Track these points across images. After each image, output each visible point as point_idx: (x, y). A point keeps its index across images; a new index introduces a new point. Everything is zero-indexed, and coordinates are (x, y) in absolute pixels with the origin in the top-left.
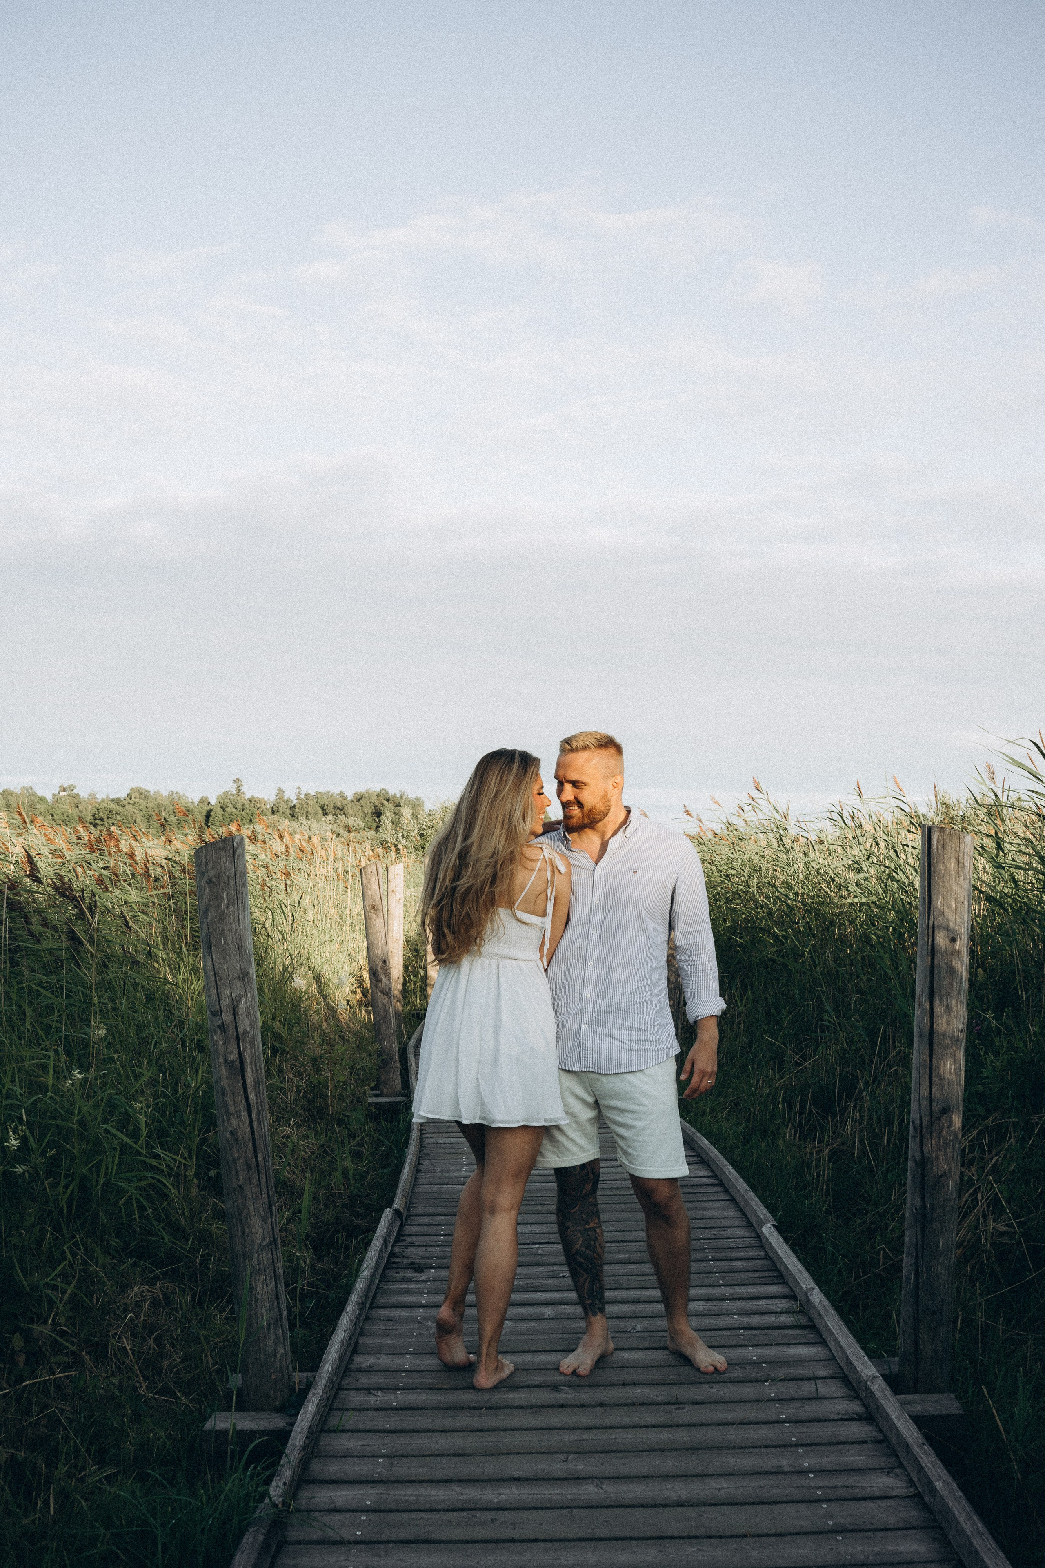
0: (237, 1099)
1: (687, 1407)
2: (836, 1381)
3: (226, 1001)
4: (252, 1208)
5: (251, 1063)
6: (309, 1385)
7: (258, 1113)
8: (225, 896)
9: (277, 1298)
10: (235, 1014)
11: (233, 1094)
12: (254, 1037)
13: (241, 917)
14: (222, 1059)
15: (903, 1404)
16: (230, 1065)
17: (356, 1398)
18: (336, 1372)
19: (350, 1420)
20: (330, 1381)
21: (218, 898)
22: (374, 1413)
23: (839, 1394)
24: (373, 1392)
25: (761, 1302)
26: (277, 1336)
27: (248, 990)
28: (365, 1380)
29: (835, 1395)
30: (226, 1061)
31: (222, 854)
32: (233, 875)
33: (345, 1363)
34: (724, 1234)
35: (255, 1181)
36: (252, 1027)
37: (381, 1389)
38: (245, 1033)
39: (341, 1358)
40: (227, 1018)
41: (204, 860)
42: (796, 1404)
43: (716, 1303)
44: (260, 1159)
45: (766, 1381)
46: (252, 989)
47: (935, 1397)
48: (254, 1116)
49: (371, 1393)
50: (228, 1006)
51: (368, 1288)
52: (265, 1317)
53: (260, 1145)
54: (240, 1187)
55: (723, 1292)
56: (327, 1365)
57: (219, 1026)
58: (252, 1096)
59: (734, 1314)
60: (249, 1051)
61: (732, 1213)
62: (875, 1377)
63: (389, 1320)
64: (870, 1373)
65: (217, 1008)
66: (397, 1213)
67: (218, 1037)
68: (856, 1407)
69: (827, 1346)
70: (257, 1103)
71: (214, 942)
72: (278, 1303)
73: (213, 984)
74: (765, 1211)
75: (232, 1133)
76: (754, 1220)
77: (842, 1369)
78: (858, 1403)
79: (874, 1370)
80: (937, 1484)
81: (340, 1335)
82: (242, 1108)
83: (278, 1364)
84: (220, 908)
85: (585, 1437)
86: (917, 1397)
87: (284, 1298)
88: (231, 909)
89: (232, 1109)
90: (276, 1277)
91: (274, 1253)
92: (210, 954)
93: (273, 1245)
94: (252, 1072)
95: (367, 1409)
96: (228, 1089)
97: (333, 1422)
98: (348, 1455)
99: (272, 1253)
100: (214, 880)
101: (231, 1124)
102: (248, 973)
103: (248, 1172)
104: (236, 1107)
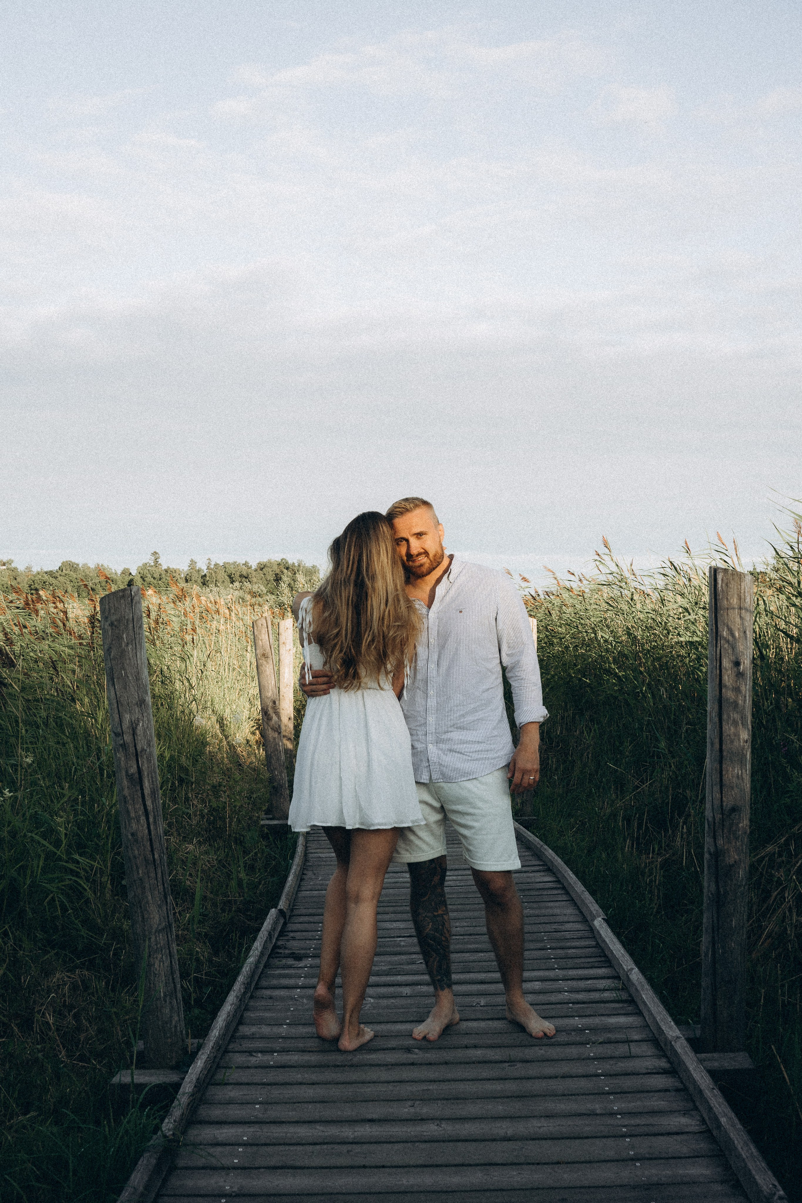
0: (137, 806)
1: (519, 1064)
2: (647, 1042)
3: (126, 724)
4: (150, 898)
5: (148, 775)
6: (200, 1047)
7: (155, 818)
8: (125, 636)
9: (172, 973)
10: (134, 734)
11: (134, 801)
12: (151, 754)
14: (123, 772)
15: (701, 1061)
16: (130, 777)
17: (239, 1059)
18: (223, 1037)
19: (235, 1075)
20: (216, 1043)
21: (119, 638)
22: (254, 1070)
23: (649, 1053)
24: (254, 1054)
25: (589, 982)
26: (172, 1006)
27: (145, 714)
28: (248, 1044)
29: (646, 1055)
30: (127, 774)
31: (122, 601)
32: (131, 619)
33: (230, 1031)
35: (153, 875)
36: (149, 746)
37: (261, 1052)
38: (143, 750)
39: (227, 1027)
40: (128, 738)
41: (107, 607)
42: (611, 1062)
43: (550, 983)
44: (156, 856)
45: (588, 1044)
46: (149, 713)
48: (151, 820)
49: (252, 1055)
50: (128, 728)
51: (253, 972)
52: (161, 989)
53: (156, 845)
54: (141, 880)
55: (557, 974)
56: (215, 1031)
57: (121, 745)
58: (149, 803)
59: (565, 992)
60: (146, 765)
61: (571, 910)
62: (678, 1038)
63: (270, 999)
64: (674, 1035)
65: (119, 730)
66: (281, 913)
67: (120, 755)
68: (663, 1064)
69: (642, 1016)
70: (153, 808)
71: (116, 674)
72: (173, 979)
73: (116, 709)
75: (132, 834)
76: (588, 916)
77: (653, 1034)
78: (665, 1060)
79: (677, 1031)
80: (722, 1120)
81: (227, 1008)
82: (140, 813)
83: (173, 1029)
84: (121, 646)
85: (431, 1087)
86: (716, 1055)
87: (178, 973)
88: (130, 647)
89: (133, 815)
90: (171, 955)
91: (169, 936)
92: (114, 684)
93: (169, 929)
94: (149, 782)
95: (248, 1067)
96: (129, 798)
97: (219, 1077)
98: (230, 1102)
99: (167, 934)
100: (116, 623)
101: (132, 827)
102: (145, 700)
103: (146, 867)
104: (135, 812)
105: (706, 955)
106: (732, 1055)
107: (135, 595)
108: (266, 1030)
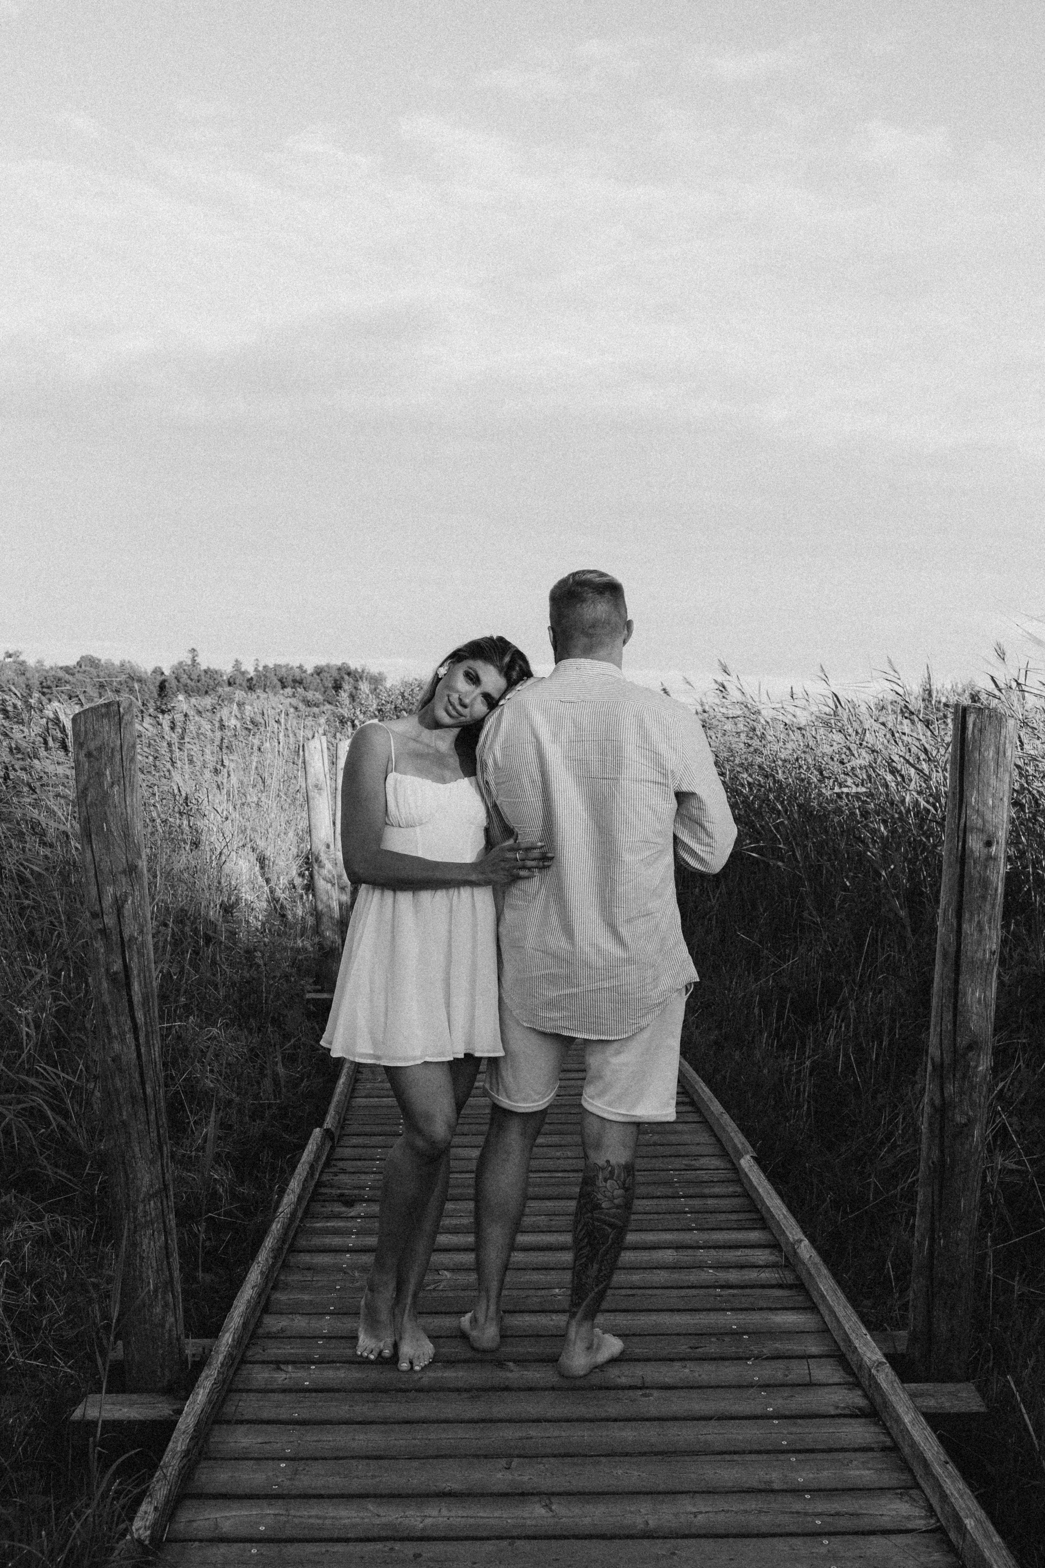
0: (122, 1019)
1: (656, 1393)
2: (831, 1360)
3: (108, 901)
4: (137, 1149)
5: (139, 976)
7: (147, 1036)
8: (108, 773)
9: (168, 1255)
10: (119, 916)
11: (117, 1012)
12: (143, 944)
13: (128, 799)
14: (103, 970)
15: (913, 1396)
16: (113, 978)
17: (260, 1375)
18: (238, 1342)
19: (250, 1406)
20: (229, 1355)
21: (100, 774)
22: (281, 1396)
23: (836, 1380)
24: (282, 1366)
25: (739, 1253)
26: (166, 1302)
27: (137, 887)
28: (275, 1350)
29: (831, 1381)
30: (107, 973)
31: (105, 721)
32: (118, 748)
33: (251, 1328)
34: (696, 1164)
35: (142, 1118)
36: (141, 932)
37: (294, 1363)
38: (132, 939)
39: (246, 1324)
40: (110, 921)
41: (83, 729)
42: (787, 1392)
43: (689, 1252)
44: (149, 1090)
45: (749, 1359)
46: (140, 887)
47: (950, 1387)
48: (142, 1040)
49: (279, 1369)
50: (111, 906)
51: (287, 1229)
52: (151, 1279)
53: (149, 1074)
54: (125, 1124)
55: (696, 1238)
56: (227, 1335)
57: (100, 930)
58: (139, 1015)
59: (710, 1267)
60: (136, 959)
61: (704, 1137)
62: (882, 1363)
63: (309, 1269)
64: (874, 1358)
65: (97, 908)
66: (329, 1133)
67: (99, 945)
68: (856, 1399)
69: (819, 1312)
70: (146, 1023)
71: (94, 829)
72: (170, 1260)
73: (93, 880)
74: (743, 1139)
75: (114, 1059)
76: (730, 1150)
77: (839, 1347)
78: (860, 1393)
79: (879, 1353)
80: (967, 1521)
81: (247, 1293)
82: (127, 1029)
83: (167, 1335)
84: (102, 787)
85: (532, 1433)
86: (931, 1387)
87: (176, 1255)
88: (116, 789)
89: (114, 1031)
90: (167, 1232)
91: (165, 1203)
92: (90, 842)
93: (163, 1194)
94: (140, 985)
95: (273, 1391)
96: (109, 1007)
97: (229, 1410)
98: (243, 1457)
99: (162, 1202)
100: (94, 753)
101: (113, 1048)
102: (137, 866)
103: (133, 1106)
104: (119, 1027)
105: (922, 1246)
106: (953, 1387)
107: (126, 713)
108: (300, 1323)
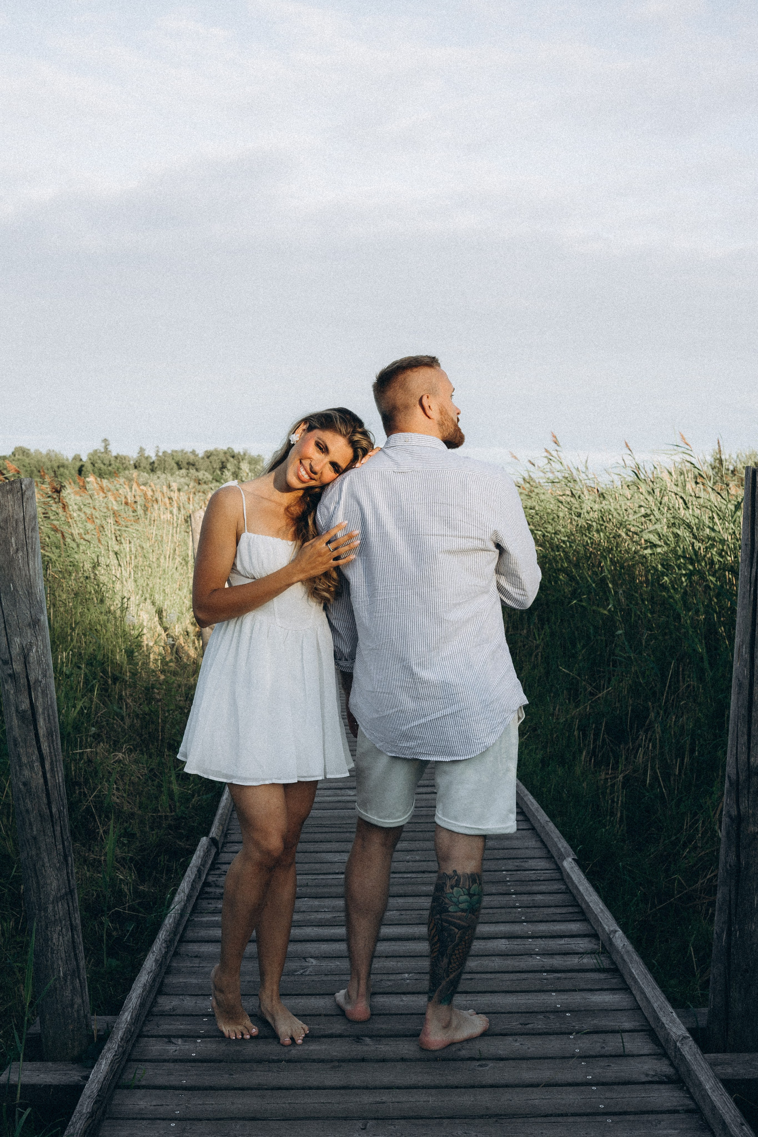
0: (30, 750)
1: (491, 1064)
2: (641, 1034)
3: (16, 650)
4: (46, 860)
5: (44, 713)
6: (108, 1033)
7: (52, 763)
8: (13, 540)
9: (74, 948)
10: (26, 662)
11: (25, 744)
12: (47, 686)
14: (13, 708)
16: (22, 715)
17: (155, 1048)
18: (136, 1020)
19: (146, 1073)
20: (128, 1031)
21: (6, 543)
22: (172, 1066)
23: (646, 1051)
24: (173, 1040)
25: (562, 941)
26: (74, 988)
27: (40, 637)
28: (167, 1026)
29: (642, 1053)
30: (17, 710)
31: (12, 494)
32: (21, 520)
33: (148, 1006)
34: (526, 865)
35: (49, 833)
36: (45, 676)
37: (182, 1037)
38: (37, 681)
39: (142, 1005)
40: (18, 667)
42: (603, 1062)
43: (519, 941)
44: (54, 810)
45: (571, 1034)
46: (44, 637)
48: (47, 766)
49: (170, 1042)
50: (19, 654)
51: (178, 924)
52: (60, 968)
53: (54, 795)
54: (35, 838)
55: (526, 929)
56: (127, 1014)
57: (10, 675)
58: (45, 746)
59: (537, 954)
60: (41, 700)
61: (533, 843)
62: (685, 1038)
63: (196, 957)
64: (679, 1033)
65: (7, 656)
66: (214, 841)
67: (9, 687)
68: (663, 1068)
69: (631, 993)
70: (50, 752)
71: (2, 589)
72: (75, 955)
73: (3, 632)
74: (566, 844)
75: (25, 784)
76: (554, 853)
77: (648, 1022)
78: (666, 1062)
79: (683, 1028)
81: (143, 980)
82: (34, 758)
83: (75, 1014)
84: (8, 553)
86: (727, 1056)
87: (81, 947)
88: (20, 554)
89: (24, 760)
90: (73, 928)
91: (71, 904)
93: (69, 896)
94: (45, 719)
95: (165, 1061)
96: (19, 739)
97: (128, 1076)
99: (68, 904)
101: (23, 774)
102: (39, 620)
103: (42, 823)
104: (28, 757)
105: (719, 937)
106: (747, 1056)
107: (29, 488)
